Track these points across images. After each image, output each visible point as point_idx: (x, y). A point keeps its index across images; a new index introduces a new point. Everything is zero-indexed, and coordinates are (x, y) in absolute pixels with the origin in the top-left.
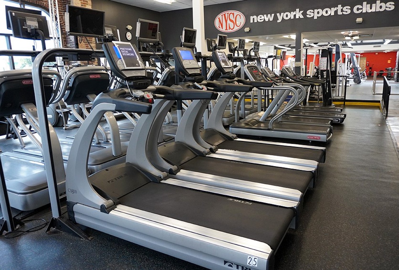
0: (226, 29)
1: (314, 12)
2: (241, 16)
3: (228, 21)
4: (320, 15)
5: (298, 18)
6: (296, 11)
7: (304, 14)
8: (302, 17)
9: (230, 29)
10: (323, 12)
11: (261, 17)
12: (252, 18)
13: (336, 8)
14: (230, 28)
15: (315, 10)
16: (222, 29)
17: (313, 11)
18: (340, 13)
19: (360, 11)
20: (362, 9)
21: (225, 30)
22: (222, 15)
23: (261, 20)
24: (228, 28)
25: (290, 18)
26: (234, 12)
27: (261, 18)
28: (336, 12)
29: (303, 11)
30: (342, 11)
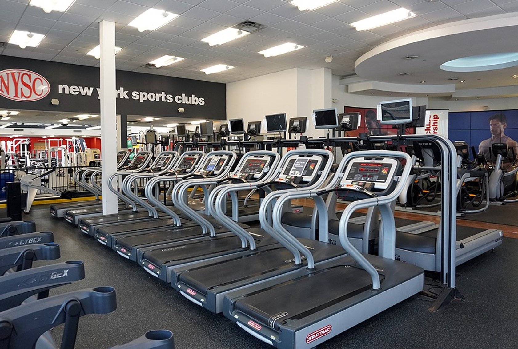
0: (16, 96)
1: (139, 95)
2: (44, 81)
3: (20, 85)
4: (145, 99)
5: (123, 98)
6: (120, 89)
7: (129, 95)
8: (127, 97)
9: (23, 97)
10: (148, 96)
11: (74, 88)
12: (61, 87)
13: (160, 94)
14: (23, 95)
15: (140, 93)
16: (8, 94)
17: (138, 93)
18: (164, 100)
19: (180, 102)
20: (181, 100)
21: (14, 97)
22: (8, 74)
23: (75, 92)
24: (19, 94)
26: (30, 73)
27: (74, 90)
28: (160, 98)
29: (128, 91)
30: (166, 98)
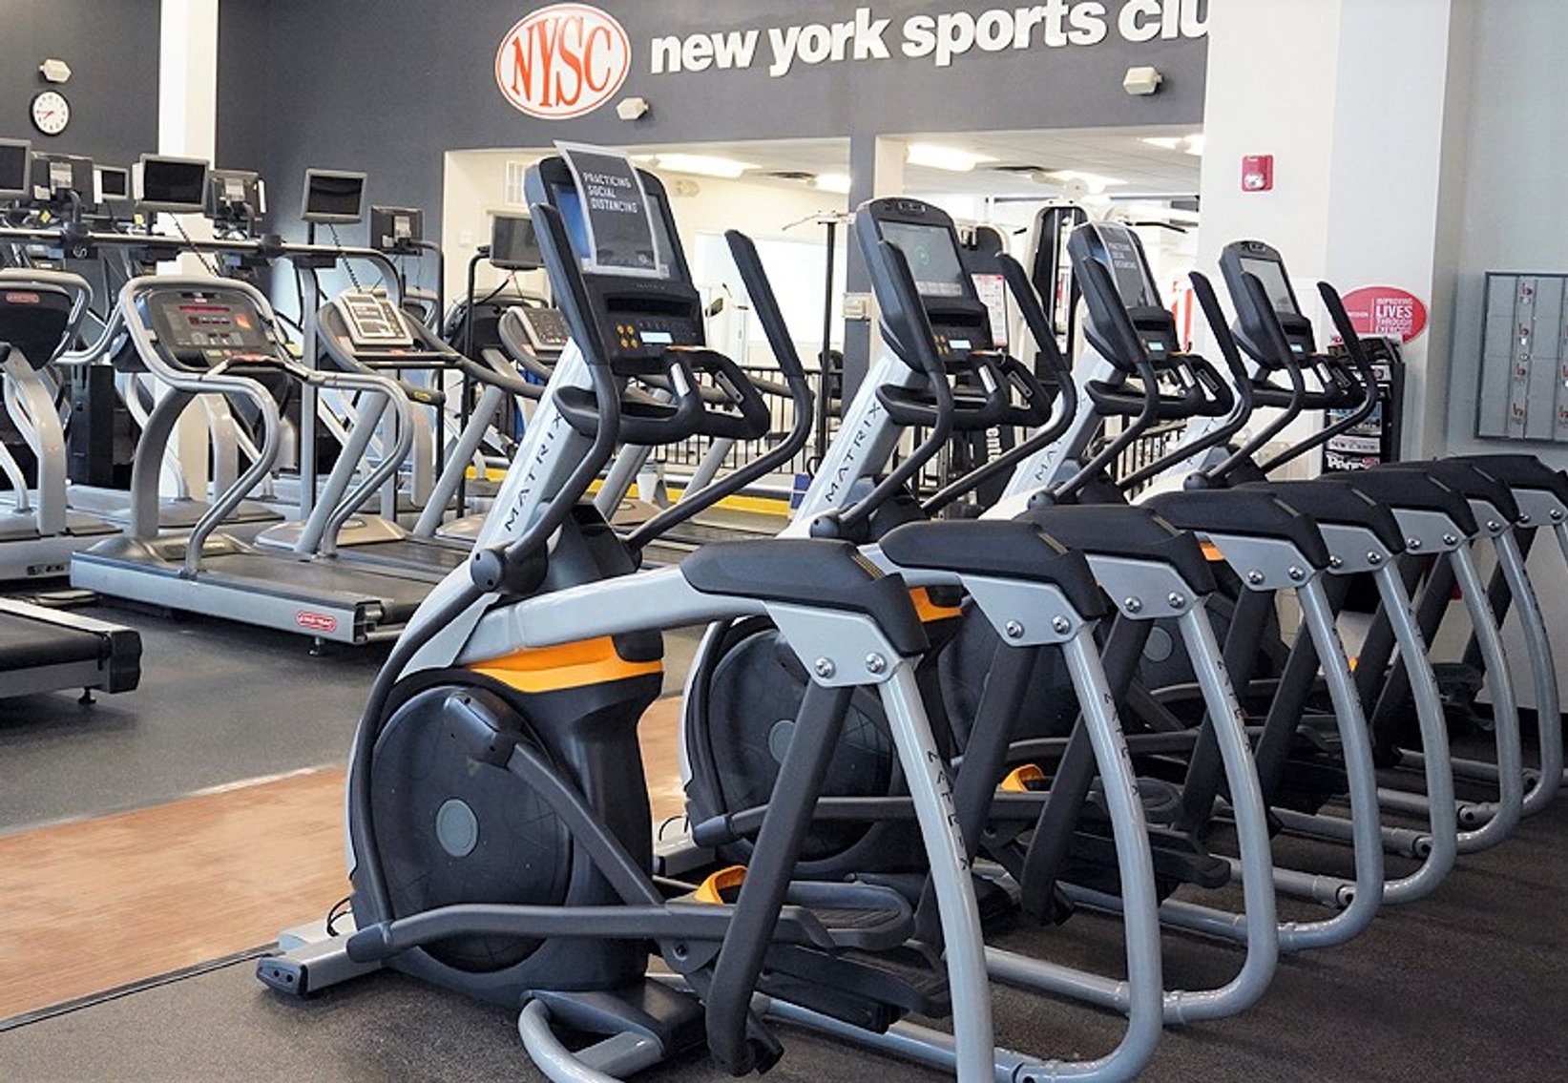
0: (545, 103)
1: (934, 31)
2: (614, 35)
3: (557, 63)
4: (962, 45)
5: (864, 55)
6: (854, 19)
7: (893, 37)
8: (880, 51)
9: (561, 103)
10: (972, 30)
11: (697, 46)
12: (658, 46)
13: (1038, 9)
14: (560, 96)
15: (941, 18)
16: (529, 98)
17: (932, 24)
18: (1054, 38)
19: (1150, 30)
20: (1157, 18)
21: (541, 105)
22: (530, 29)
23: (697, 59)
24: (552, 99)
25: (829, 55)
26: (582, 13)
27: (698, 52)
28: (1037, 30)
29: (886, 22)
30: (1066, 25)
